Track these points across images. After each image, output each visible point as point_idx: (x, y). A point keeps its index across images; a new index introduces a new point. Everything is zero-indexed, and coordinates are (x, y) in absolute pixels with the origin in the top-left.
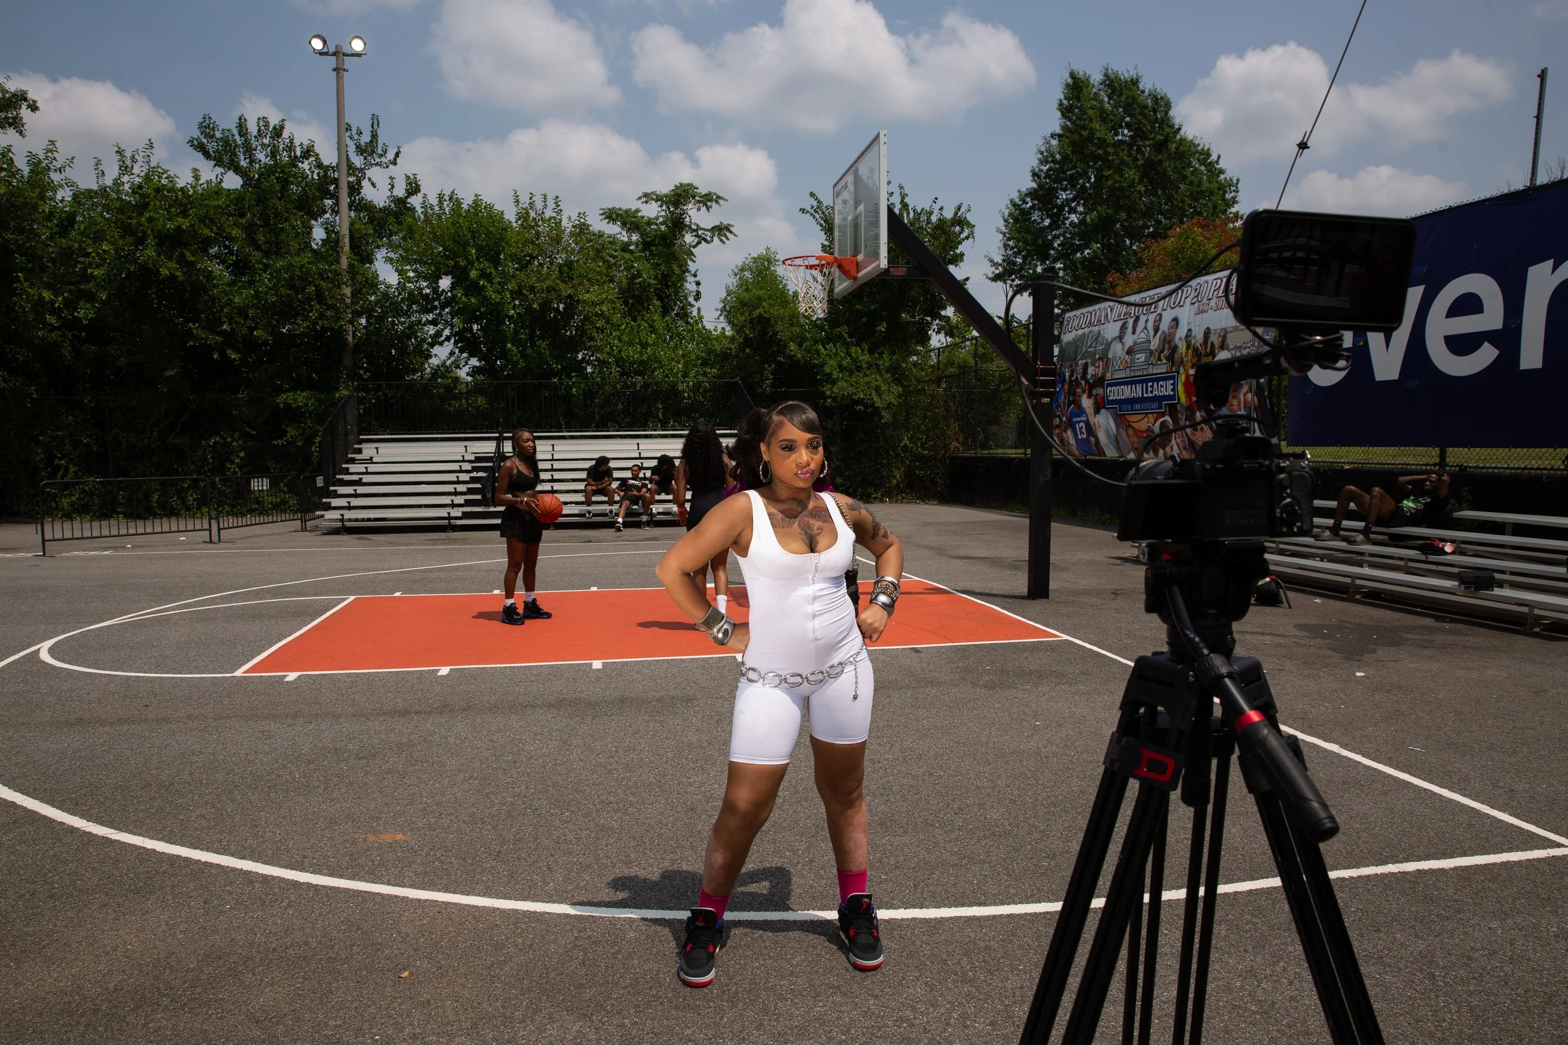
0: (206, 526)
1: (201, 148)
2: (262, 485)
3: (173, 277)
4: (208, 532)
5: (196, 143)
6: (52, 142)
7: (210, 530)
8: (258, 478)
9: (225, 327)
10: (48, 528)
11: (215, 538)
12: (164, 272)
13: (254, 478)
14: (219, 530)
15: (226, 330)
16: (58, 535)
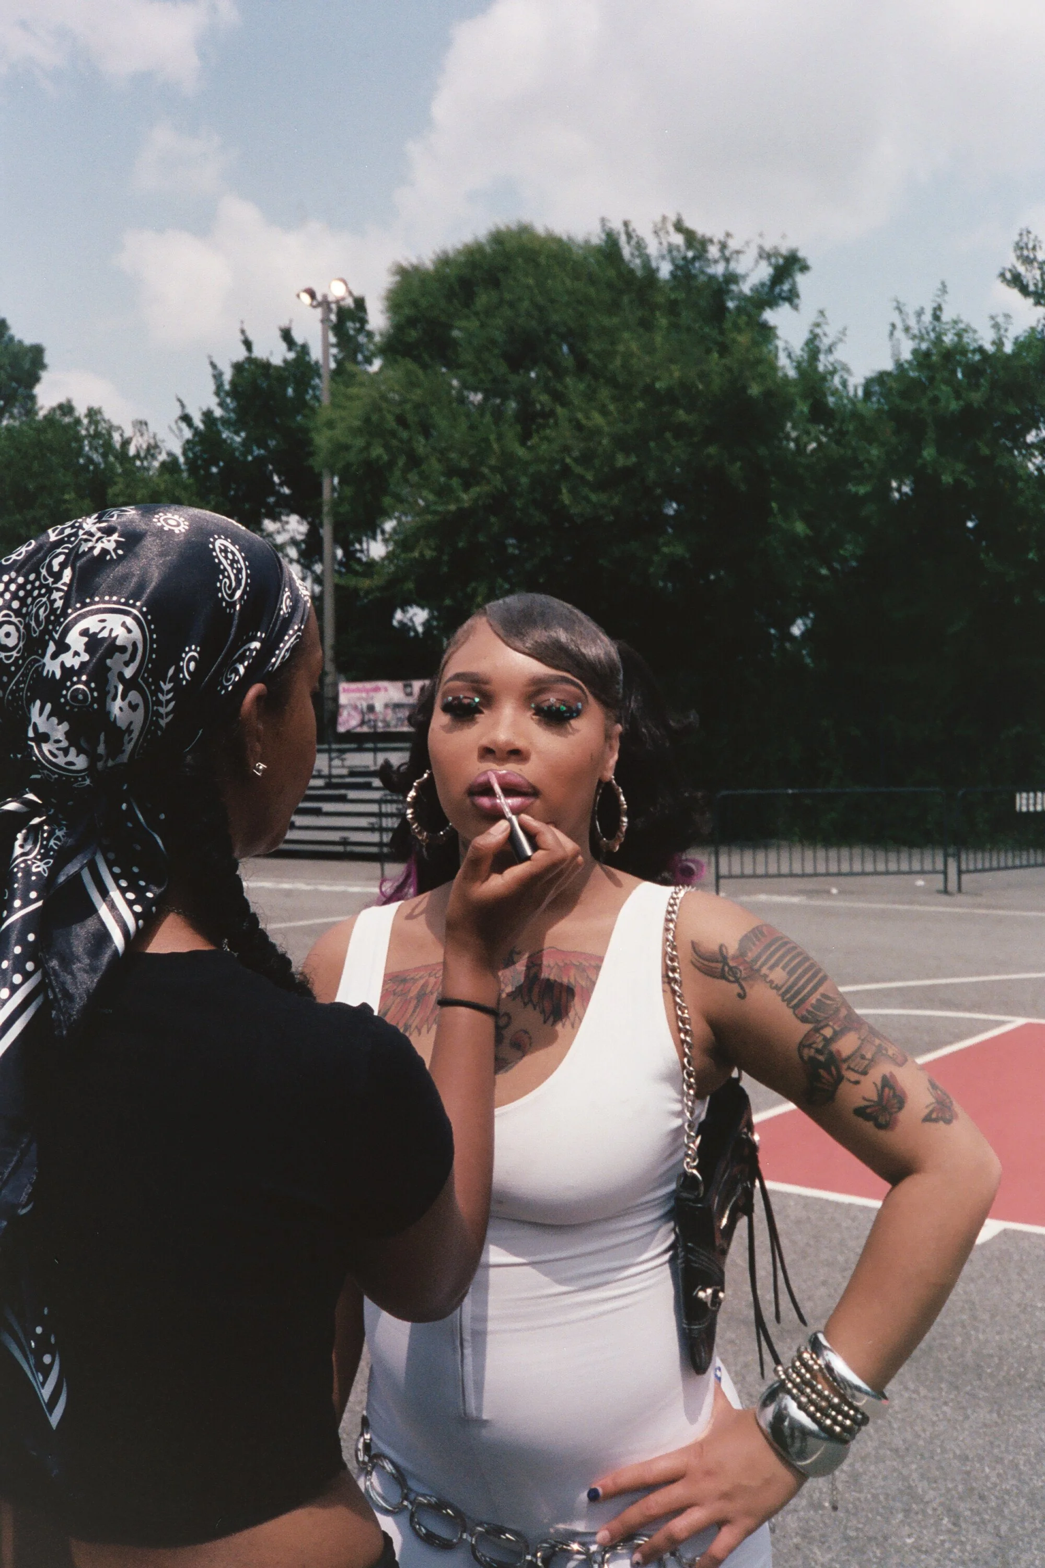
0: (940, 866)
1: (1016, 281)
2: (1035, 804)
3: (958, 483)
4: (941, 877)
5: (1008, 276)
6: (822, 313)
7: (945, 873)
8: (1028, 792)
9: (1031, 556)
10: (723, 860)
11: (952, 885)
12: (947, 479)
13: (1020, 792)
14: (960, 872)
15: (1032, 560)
16: (736, 870)
